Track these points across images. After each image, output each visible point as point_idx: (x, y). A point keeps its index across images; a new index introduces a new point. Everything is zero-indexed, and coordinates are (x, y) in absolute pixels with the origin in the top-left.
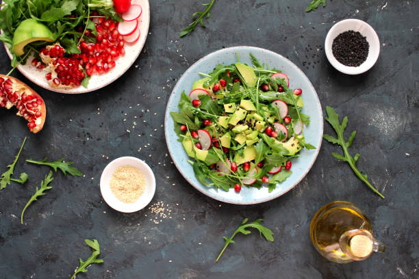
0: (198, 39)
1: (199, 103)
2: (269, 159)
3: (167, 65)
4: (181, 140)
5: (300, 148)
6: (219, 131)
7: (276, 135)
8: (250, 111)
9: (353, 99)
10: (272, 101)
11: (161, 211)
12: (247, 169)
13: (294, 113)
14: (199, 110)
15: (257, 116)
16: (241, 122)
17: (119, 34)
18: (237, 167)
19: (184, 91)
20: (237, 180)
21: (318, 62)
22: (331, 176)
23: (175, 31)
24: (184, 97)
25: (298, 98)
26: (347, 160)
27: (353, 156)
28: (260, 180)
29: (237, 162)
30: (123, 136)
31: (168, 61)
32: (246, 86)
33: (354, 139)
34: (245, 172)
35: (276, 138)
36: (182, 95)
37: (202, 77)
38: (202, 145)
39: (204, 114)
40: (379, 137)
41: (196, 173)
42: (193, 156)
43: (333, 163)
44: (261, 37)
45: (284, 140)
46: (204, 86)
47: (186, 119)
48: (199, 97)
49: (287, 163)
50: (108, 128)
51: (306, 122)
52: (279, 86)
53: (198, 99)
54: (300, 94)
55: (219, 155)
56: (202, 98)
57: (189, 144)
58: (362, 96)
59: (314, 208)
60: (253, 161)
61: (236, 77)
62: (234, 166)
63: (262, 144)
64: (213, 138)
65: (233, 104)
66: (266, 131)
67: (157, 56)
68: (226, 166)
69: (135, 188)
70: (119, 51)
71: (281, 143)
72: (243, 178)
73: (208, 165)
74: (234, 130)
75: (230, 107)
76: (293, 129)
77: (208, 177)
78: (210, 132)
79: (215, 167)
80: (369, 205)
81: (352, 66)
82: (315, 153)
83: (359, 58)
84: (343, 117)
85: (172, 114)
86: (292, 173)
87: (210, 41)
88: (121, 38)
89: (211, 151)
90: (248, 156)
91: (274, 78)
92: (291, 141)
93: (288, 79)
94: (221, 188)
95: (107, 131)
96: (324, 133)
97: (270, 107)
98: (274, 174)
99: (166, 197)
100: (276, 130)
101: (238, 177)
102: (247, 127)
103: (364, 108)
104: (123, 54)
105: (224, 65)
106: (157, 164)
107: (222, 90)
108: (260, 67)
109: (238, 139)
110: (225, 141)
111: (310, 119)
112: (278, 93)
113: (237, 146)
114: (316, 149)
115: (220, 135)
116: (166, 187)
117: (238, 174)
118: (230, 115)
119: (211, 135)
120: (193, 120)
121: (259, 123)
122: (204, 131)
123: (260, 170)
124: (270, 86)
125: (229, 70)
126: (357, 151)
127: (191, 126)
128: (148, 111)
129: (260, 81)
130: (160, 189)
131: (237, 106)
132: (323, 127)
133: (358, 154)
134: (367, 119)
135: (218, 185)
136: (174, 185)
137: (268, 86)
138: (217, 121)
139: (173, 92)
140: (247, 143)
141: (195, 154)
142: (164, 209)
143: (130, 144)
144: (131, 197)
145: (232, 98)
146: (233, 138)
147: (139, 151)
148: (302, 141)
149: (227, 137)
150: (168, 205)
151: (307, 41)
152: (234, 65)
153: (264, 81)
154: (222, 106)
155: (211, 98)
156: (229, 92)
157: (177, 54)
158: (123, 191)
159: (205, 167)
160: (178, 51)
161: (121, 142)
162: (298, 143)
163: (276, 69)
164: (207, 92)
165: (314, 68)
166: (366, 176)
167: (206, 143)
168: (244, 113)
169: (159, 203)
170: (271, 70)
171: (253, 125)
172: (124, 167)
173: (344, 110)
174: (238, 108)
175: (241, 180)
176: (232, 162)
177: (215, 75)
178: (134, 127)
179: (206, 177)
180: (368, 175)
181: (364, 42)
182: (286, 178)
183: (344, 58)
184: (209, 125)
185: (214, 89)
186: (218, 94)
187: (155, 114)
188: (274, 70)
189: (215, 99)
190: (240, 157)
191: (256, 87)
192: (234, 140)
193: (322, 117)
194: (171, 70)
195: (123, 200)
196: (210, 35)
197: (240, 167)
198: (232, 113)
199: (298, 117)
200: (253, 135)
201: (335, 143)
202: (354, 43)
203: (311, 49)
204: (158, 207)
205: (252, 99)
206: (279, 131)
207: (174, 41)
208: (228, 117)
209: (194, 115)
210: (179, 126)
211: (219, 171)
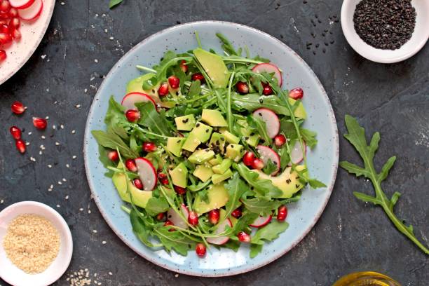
1: (137, 115)
2: (249, 204)
3: (91, 53)
4: (110, 175)
5: (301, 186)
6: (169, 161)
7: (261, 165)
8: (218, 128)
9: (390, 102)
10: (253, 111)
11: (85, 284)
12: (214, 221)
13: (289, 130)
14: (135, 125)
15: (228, 135)
16: (203, 146)
17: (10, 7)
18: (197, 218)
19: (112, 96)
20: (200, 238)
21: (332, 43)
22: (354, 228)
24: (113, 105)
25: (297, 104)
26: (379, 202)
27: (389, 196)
28: (236, 239)
29: (198, 210)
30: (24, 167)
31: (92, 47)
32: (211, 87)
33: (392, 169)
34: (213, 225)
35: (262, 170)
36: (110, 102)
37: (142, 72)
38: (144, 183)
39: (145, 133)
41: (135, 230)
42: (129, 201)
43: (357, 207)
44: (238, 4)
45: (275, 173)
46: (144, 88)
47: (115, 140)
48: (137, 105)
49: (280, 210)
51: (310, 142)
52: (265, 85)
53: (135, 108)
54: (300, 97)
55: (167, 198)
56: (141, 106)
57: (123, 181)
59: (326, 278)
60: (224, 208)
61: (195, 72)
62: (193, 217)
63: (239, 181)
64: (158, 172)
65: (191, 117)
66: (243, 160)
67: (76, 40)
68: (181, 217)
69: (43, 249)
70: (12, 35)
71: (268, 177)
72: (207, 235)
73: (153, 215)
74: (191, 158)
75: (185, 122)
76: (288, 155)
77: (152, 234)
78: (155, 162)
79: (165, 217)
80: (417, 274)
81: (386, 48)
82: (327, 193)
83: (398, 34)
84: (374, 133)
85: (94, 133)
86: (288, 225)
87: (156, 13)
88: (13, 12)
89: (156, 192)
90: (217, 199)
91: (257, 73)
92: (286, 174)
93: (280, 72)
94: (175, 250)
96: (340, 160)
97: (250, 120)
98: (260, 227)
99: (93, 262)
100: (262, 157)
101: (200, 234)
102: (212, 153)
103: (407, 118)
104: (19, 38)
105: (176, 53)
106: (78, 211)
107: (172, 93)
108: (236, 54)
109: (198, 173)
110: (178, 175)
111: (317, 138)
112: (263, 97)
113: (197, 184)
114: (326, 186)
115: (171, 166)
116: (93, 247)
117: (201, 229)
118: (185, 135)
119: (156, 167)
120: (128, 143)
121: (232, 146)
122: (145, 159)
123: (236, 221)
124: (250, 86)
125: (185, 61)
126: (397, 186)
127: (125, 152)
128: (62, 127)
129: (234, 78)
130: (82, 249)
131: (196, 119)
132: (338, 151)
133: (399, 192)
134: (414, 134)
135: (168, 247)
136: (104, 242)
137: (247, 86)
138: (165, 144)
139: (95, 98)
140: (213, 179)
141: (131, 197)
142: (90, 280)
143: (36, 179)
144: (37, 264)
145: (190, 106)
146: (191, 172)
147: (50, 190)
148: (304, 174)
149: (180, 170)
150: (95, 275)
151: (313, 8)
152: (191, 52)
153: (240, 78)
154: (171, 119)
155: (156, 106)
156: (184, 97)
157: (105, 35)
158: (24, 254)
159: (148, 218)
160: (106, 31)
161: (23, 176)
162: (298, 178)
163: (261, 57)
164: (149, 97)
165: (324, 52)
166: (411, 228)
167: (148, 179)
168: (207, 131)
169: (82, 271)
170: (252, 59)
171: (223, 150)
172: (25, 217)
173: (375, 120)
174: (198, 123)
175: (206, 238)
176: (190, 210)
177: (162, 70)
178: (41, 153)
179: (150, 235)
180: (414, 225)
181: (407, 8)
182: (279, 233)
183: (374, 35)
184: (153, 151)
185: (159, 91)
186: (167, 101)
187: (73, 132)
188: (257, 58)
189: (162, 108)
190: (203, 202)
191: (228, 87)
192: (192, 174)
193: (337, 135)
194: (96, 61)
195: (25, 268)
196: (157, 3)
197: (204, 218)
198: (188, 132)
199: (297, 134)
200: (223, 166)
201: (361, 174)
202: (391, 11)
203: (320, 22)
204: (80, 277)
205: (221, 107)
206: (266, 159)
207: (100, 15)
208: (181, 139)
209: (129, 135)
210: (106, 152)
211: (171, 223)
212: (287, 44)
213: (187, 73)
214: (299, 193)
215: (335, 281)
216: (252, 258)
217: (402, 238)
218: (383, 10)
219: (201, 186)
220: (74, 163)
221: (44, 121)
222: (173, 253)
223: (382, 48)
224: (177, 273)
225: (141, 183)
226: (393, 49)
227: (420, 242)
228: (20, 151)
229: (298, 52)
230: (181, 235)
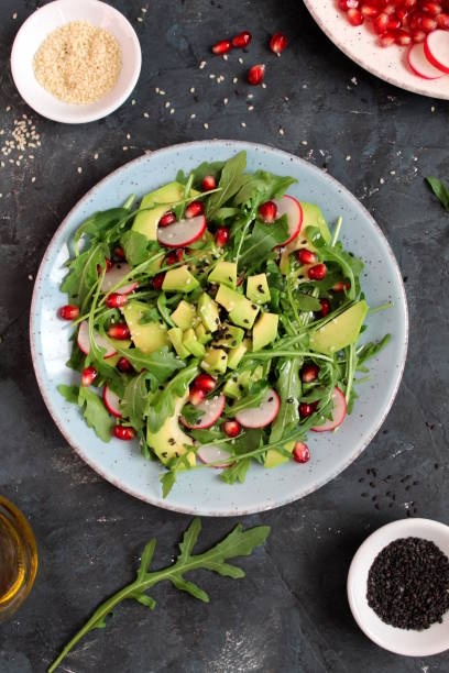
0: (422, 221)
1: (270, 218)
2: (136, 385)
3: (360, 149)
4: (181, 179)
5: (164, 460)
6: (202, 266)
7: (195, 401)
8: (251, 337)
9: (290, 593)
10: (276, 390)
11: (17, 143)
12: (113, 332)
13: (248, 443)
14: (254, 215)
15: (240, 351)
16: (224, 314)
17: (428, 32)
18: (117, 307)
19: (297, 182)
20: (88, 310)
21: (377, 506)
22: (102, 541)
23: (440, 167)
24: (283, 183)
25: (285, 453)
26: (141, 577)
27: (149, 592)
28: (87, 365)
29: (130, 307)
30: (192, 52)
31: (369, 152)
32: (311, 328)
33: (190, 596)
34: (107, 330)
35: (189, 403)
36: (288, 178)
37: (332, 226)
38: (169, 228)
39: (242, 229)
40: (199, 658)
41: (99, 215)
42: (143, 206)
43: (132, 545)
44: (434, 367)
45: (184, 421)
46: (309, 229)
47: (231, 187)
48: (285, 218)
49: (129, 430)
50: (208, 19)
51: (229, 474)
52: (314, 407)
53: (279, 215)
54: (296, 458)
55: (146, 263)
56: (281, 224)
57: (172, 197)
58: (296, 615)
59: (27, 499)
60: (133, 346)
61: (333, 303)
62: (119, 300)
63: (173, 367)
64: (186, 248)
65: (267, 297)
66: (204, 374)
67: (380, 128)
68: (120, 284)
69: (71, 80)
70: (388, 34)
71: (177, 412)
72: (92, 322)
73: (122, 242)
74: (206, 297)
75: (260, 288)
76: (211, 441)
77: (93, 241)
78: (199, 244)
79: (118, 260)
80: (32, 635)
81: (370, 586)
82: (153, 497)
83: (390, 605)
84: (243, 569)
85: (241, 156)
86: (107, 441)
87: (419, 246)
88: (420, 37)
89: (155, 246)
90: (145, 336)
91: (332, 394)
92: (182, 439)
93: (333, 429)
94: (69, 274)
95: (203, 18)
96: (203, 519)
97: (262, 384)
98: (103, 400)
99: (52, 152)
100: (207, 402)
101: (93, 311)
102: (214, 328)
103: (267, 619)
104: (382, 45)
105: (361, 276)
106: (126, 131)
107: (301, 271)
108: (359, 363)
109: (184, 307)
110: (180, 278)
111: (235, 484)
112: (296, 403)
113: (168, 306)
114: (164, 497)
115: (194, 268)
116: (73, 153)
117: (101, 312)
118: (240, 289)
119: (193, 246)
120: (229, 204)
121: (224, 358)
122: (204, 230)
123: (112, 363)
124: (313, 384)
125: (349, 288)
126: (164, 604)
127: (215, 201)
128: (251, 108)
129: (325, 361)
130: (70, 138)
131: (263, 305)
132: (217, 515)
133: (156, 606)
134: (241, 628)
135: (74, 264)
136: (80, 170)
137: (312, 381)
138: (226, 260)
139: (294, 157)
140: (174, 329)
141: (148, 209)
142: (23, 149)
143: (174, 69)
144: (48, 71)
145: (283, 295)
146: (185, 297)
147: (157, 90)
148: (182, 465)
149: (188, 282)
150: (31, 157)
151: (428, 479)
152: (362, 297)
153: (325, 369)
154: (263, 269)
155: (283, 246)
156: (297, 287)
157: (387, 170)
158: (63, 52)
159: (117, 234)
160: (393, 173)
161: (177, 50)
162: (177, 455)
163: (355, 400)
164: (296, 235)
165: (363, 495)
166: (102, 625)
167: (175, 235)
168: (246, 321)
169: (37, 137)
170: (352, 388)
171: (218, 344)
172: (117, 53)
173: (262, 571)
174: (259, 307)
175: (87, 319)
176: (130, 297)
177: (336, 255)
178: (212, 76)
179: (92, 236)
180: (106, 630)
181: (429, 617)
182: (94, 428)
183: (389, 568)
184: (216, 242)
185: (304, 250)
186: (290, 262)
187: (244, 125)
188: (353, 396)
189: (280, 255)
190: (141, 315)
191: (311, 351)
192: (182, 299)
193: (241, 514)
194: (349, 158)
195: (42, 54)
196: (433, 248)
197: (117, 317)
198: (245, 293)
199: (242, 453)
200: (194, 345)
201: (182, 549)
202: (425, 593)
203: (407, 488)
204: (28, 135)
205: (282, 341)
206: (205, 409)
207: (415, 163)
208: (235, 284)
209: (240, 206)
210: (213, 173)
211: (109, 268)
212: (376, 439)
213: (332, 292)
214: (155, 457)
215: (24, 512)
216: (58, 388)
217: (88, 612)
218: (425, 582)
219: (165, 312)
220: (198, 125)
221: (259, 82)
222: (65, 272)
223: (369, 581)
224: (34, 278)
225: (168, 224)
226: (368, 597)
227: (81, 639)
228: (215, 46)
229: (364, 455)
230: (93, 282)
